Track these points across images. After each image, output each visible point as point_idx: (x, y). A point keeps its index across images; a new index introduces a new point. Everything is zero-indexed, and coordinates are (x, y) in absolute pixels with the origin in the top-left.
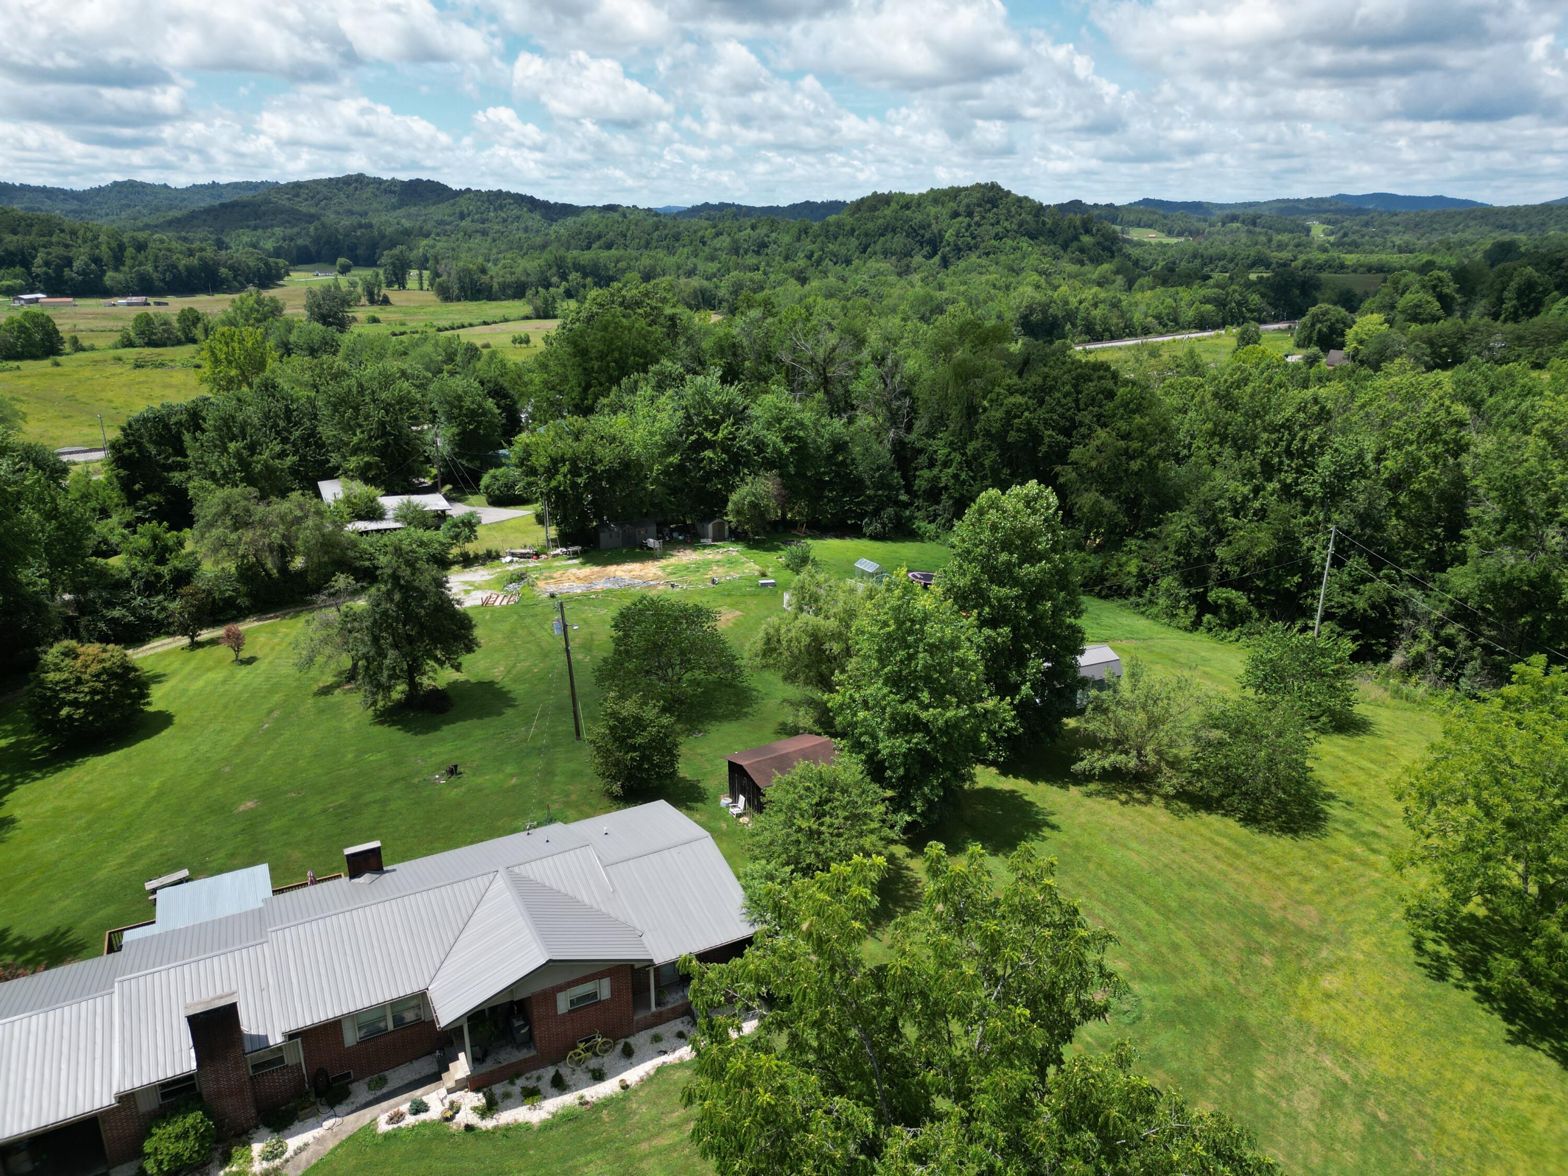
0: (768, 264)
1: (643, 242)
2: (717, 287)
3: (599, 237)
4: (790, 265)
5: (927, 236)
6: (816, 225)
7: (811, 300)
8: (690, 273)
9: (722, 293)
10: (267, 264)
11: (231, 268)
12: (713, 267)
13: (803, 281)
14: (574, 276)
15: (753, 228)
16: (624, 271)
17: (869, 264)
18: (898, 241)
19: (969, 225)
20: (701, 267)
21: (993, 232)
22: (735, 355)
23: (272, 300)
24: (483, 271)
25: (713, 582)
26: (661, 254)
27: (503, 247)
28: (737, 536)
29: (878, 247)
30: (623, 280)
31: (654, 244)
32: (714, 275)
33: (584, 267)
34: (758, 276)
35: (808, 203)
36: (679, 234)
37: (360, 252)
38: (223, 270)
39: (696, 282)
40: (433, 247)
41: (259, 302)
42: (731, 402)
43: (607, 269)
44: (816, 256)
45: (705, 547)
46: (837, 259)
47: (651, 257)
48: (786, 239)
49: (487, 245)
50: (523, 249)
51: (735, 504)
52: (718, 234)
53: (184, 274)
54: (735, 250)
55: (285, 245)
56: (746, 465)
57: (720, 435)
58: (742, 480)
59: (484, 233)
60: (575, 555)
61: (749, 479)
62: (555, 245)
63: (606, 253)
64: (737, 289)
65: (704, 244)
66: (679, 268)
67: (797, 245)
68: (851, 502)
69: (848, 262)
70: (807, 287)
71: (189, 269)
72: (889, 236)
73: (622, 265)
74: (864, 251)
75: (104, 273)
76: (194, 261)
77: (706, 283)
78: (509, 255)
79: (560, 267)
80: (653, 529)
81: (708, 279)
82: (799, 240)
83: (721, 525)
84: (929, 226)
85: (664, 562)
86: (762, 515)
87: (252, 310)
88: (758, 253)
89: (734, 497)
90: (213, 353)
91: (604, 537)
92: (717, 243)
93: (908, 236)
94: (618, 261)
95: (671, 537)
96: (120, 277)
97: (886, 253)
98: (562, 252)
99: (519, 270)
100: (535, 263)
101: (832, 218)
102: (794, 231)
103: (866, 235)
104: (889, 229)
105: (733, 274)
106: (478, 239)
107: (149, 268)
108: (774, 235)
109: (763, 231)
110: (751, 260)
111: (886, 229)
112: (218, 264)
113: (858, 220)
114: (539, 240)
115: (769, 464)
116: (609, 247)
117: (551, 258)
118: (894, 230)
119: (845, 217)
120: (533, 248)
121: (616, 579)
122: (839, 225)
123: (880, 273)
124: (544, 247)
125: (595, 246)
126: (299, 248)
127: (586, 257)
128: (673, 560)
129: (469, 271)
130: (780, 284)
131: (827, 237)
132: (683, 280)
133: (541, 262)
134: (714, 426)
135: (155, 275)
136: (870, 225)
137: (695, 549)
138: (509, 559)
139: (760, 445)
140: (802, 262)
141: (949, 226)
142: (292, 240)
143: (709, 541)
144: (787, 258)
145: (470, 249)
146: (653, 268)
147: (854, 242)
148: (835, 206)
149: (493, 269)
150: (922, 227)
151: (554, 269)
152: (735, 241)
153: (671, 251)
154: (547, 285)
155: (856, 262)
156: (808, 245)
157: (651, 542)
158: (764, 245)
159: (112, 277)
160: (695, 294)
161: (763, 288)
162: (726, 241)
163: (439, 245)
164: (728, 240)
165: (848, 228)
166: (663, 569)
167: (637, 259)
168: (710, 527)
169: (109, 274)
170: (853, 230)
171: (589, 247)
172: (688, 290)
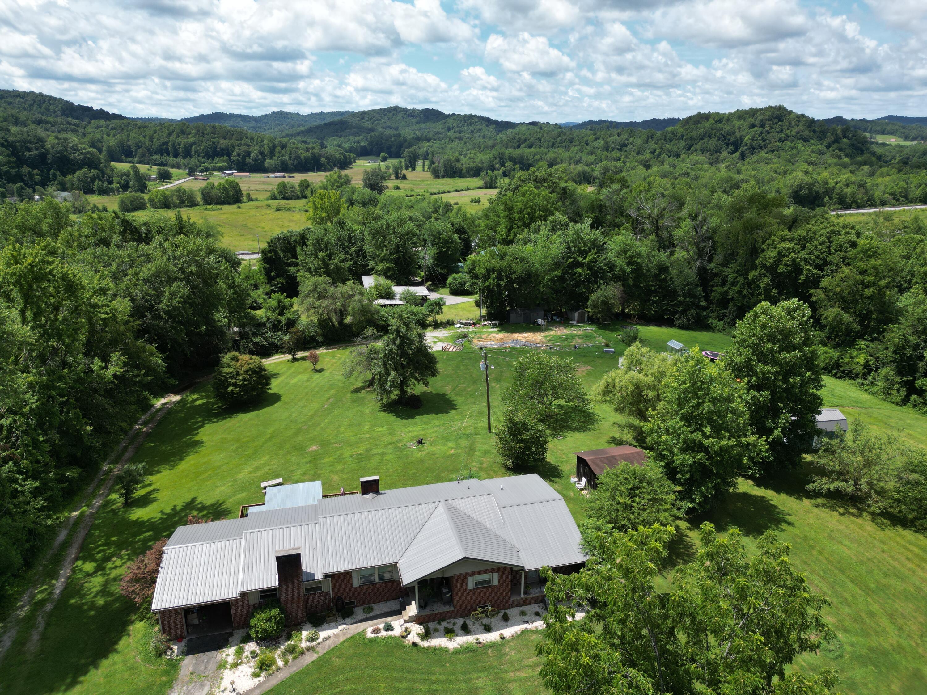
0: (626, 157)
1: (551, 144)
2: (593, 170)
3: (525, 141)
4: (641, 157)
5: (732, 139)
6: (659, 133)
7: (651, 179)
8: (578, 162)
9: (596, 174)
10: (345, 156)
11: (327, 158)
12: (592, 158)
13: (648, 167)
14: (509, 164)
15: (619, 135)
16: (538, 161)
17: (691, 157)
18: (712, 143)
19: (762, 133)
20: (584, 158)
21: (778, 136)
22: (600, 211)
23: (346, 176)
24: (458, 161)
25: (575, 347)
26: (561, 151)
27: (470, 147)
28: (592, 320)
29: (698, 146)
30: (537, 166)
31: (557, 145)
32: (592, 163)
33: (515, 158)
34: (619, 164)
35: (655, 119)
36: (573, 139)
37: (393, 149)
38: (323, 159)
39: (580, 168)
40: (432, 147)
41: (340, 177)
42: (596, 239)
43: (528, 160)
44: (657, 152)
45: (572, 326)
46: (670, 154)
47: (554, 153)
48: (639, 141)
49: (461, 146)
50: (481, 148)
51: (593, 301)
52: (596, 139)
53: (303, 161)
54: (606, 148)
55: (355, 146)
56: (602, 278)
57: (587, 259)
58: (599, 287)
59: (460, 139)
60: (496, 326)
61: (603, 287)
62: (500, 145)
63: (528, 150)
64: (606, 171)
65: (587, 144)
66: (571, 159)
67: (646, 145)
68: (668, 304)
69: (678, 156)
70: (650, 171)
71: (306, 158)
72: (706, 140)
73: (537, 157)
74: (689, 149)
75: (265, 160)
76: (309, 154)
77: (586, 168)
78: (473, 152)
79: (501, 159)
80: (542, 313)
81: (588, 165)
82: (647, 142)
83: (583, 313)
84: (734, 133)
85: (546, 334)
86: (609, 309)
87: (335, 181)
88: (620, 150)
89: (593, 297)
90: (314, 204)
91: (513, 317)
92: (595, 144)
93: (719, 140)
94: (535, 155)
95: (552, 319)
96: (272, 162)
97: (703, 151)
98: (503, 150)
99: (477, 161)
100: (487, 157)
101: (670, 129)
102: (644, 137)
103: (691, 139)
104: (707, 135)
105: (604, 162)
106: (457, 142)
107: (287, 158)
108: (631, 139)
109: (624, 137)
110: (616, 154)
111: (704, 136)
112: (320, 156)
113: (686, 130)
114: (490, 143)
115: (616, 278)
116: (530, 146)
117: (497, 153)
118: (710, 136)
119: (679, 129)
120: (487, 147)
121: (518, 342)
122: (674, 133)
123: (698, 162)
124: (493, 147)
125: (522, 146)
126: (362, 147)
127: (516, 153)
128: (552, 333)
129: (450, 160)
130: (633, 169)
131: (665, 140)
132: (573, 166)
133: (491, 155)
134: (584, 253)
135: (289, 162)
136: (694, 133)
137: (566, 327)
138: (458, 325)
139: (611, 266)
140: (648, 156)
141: (748, 134)
142: (358, 143)
143: (575, 323)
144: (638, 153)
145: (452, 148)
146: (555, 159)
147: (683, 143)
148: (672, 121)
149: (463, 160)
150: (729, 134)
151: (498, 159)
152: (606, 143)
153: (567, 149)
154: (493, 169)
155: (683, 156)
156: (652, 145)
157: (540, 321)
158: (625, 145)
159: (268, 162)
160: (579, 175)
161: (621, 171)
162: (601, 143)
163: (435, 145)
164: (602, 142)
165: (679, 135)
166: (546, 337)
167: (546, 154)
168: (576, 314)
169: (268, 160)
170: (682, 136)
171: (519, 147)
172: (575, 172)
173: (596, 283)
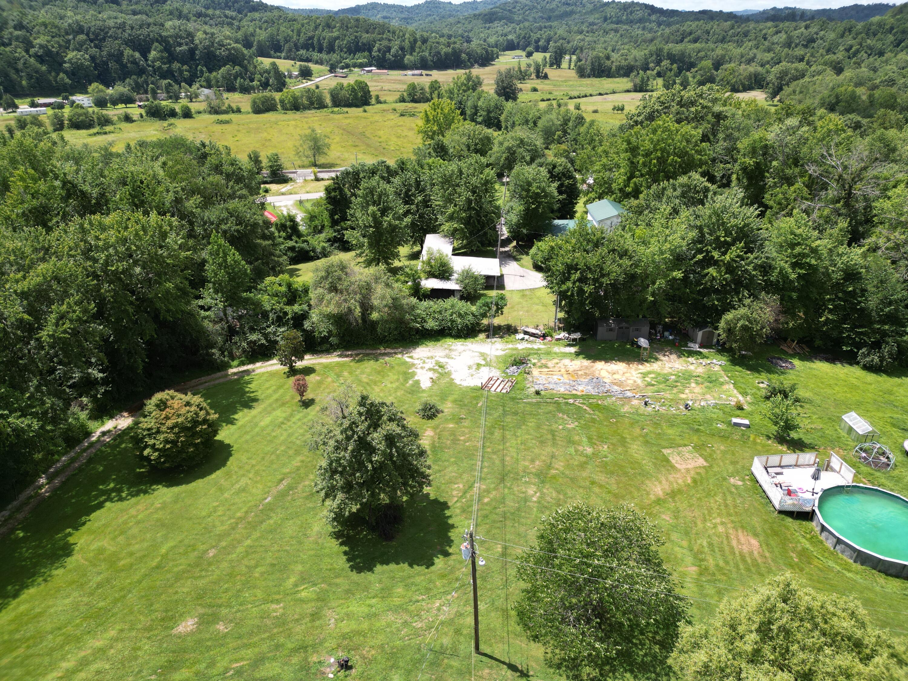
0: (812, 55)
1: (721, 37)
2: (768, 72)
3: (691, 34)
4: (831, 57)
8: (749, 61)
9: (771, 77)
10: (487, 51)
11: (468, 54)
12: (768, 56)
13: (839, 70)
14: (665, 63)
15: (807, 27)
16: (702, 59)
20: (759, 56)
23: (477, 77)
24: (608, 58)
26: (731, 46)
27: (625, 41)
28: (723, 349)
30: (699, 66)
31: (728, 38)
32: (768, 62)
33: (674, 55)
34: (801, 66)
35: (856, 6)
36: (748, 31)
37: (542, 42)
38: (463, 55)
39: (752, 68)
40: (583, 40)
43: (690, 57)
44: (854, 49)
45: (691, 353)
46: (872, 52)
47: (723, 49)
48: (832, 36)
49: (615, 39)
50: (636, 43)
52: (777, 33)
53: (443, 57)
54: (788, 44)
59: (616, 31)
62: (659, 40)
63: (692, 46)
64: (783, 74)
65: (765, 39)
66: (742, 56)
67: (840, 40)
69: (881, 54)
70: (842, 77)
71: (446, 54)
73: (702, 54)
74: (898, 46)
75: (405, 55)
76: (450, 50)
77: (760, 69)
78: (627, 47)
79: (658, 55)
80: (646, 329)
81: (762, 65)
82: (842, 36)
83: (711, 335)
88: (806, 46)
91: (602, 330)
92: (775, 39)
94: (699, 51)
95: (662, 336)
96: (412, 58)
98: (661, 46)
99: (630, 58)
100: (643, 53)
101: (876, 19)
102: (840, 29)
105: (784, 63)
106: (612, 33)
107: (427, 54)
108: (822, 33)
109: (813, 29)
110: (799, 52)
112: (461, 51)
113: (898, 20)
114: (649, 36)
116: (695, 41)
117: (655, 49)
119: (888, 18)
120: (644, 41)
121: (597, 381)
122: (880, 25)
124: (652, 40)
125: (686, 40)
126: (508, 41)
127: (676, 48)
129: (599, 58)
130: (819, 73)
131: (867, 34)
132: (743, 66)
133: (647, 52)
135: (429, 58)
137: (681, 354)
138: (521, 336)
139: (766, 269)
140: (841, 55)
142: (506, 36)
143: (696, 347)
144: (829, 51)
145: (605, 42)
146: (723, 56)
147: (890, 38)
148: (879, 8)
149: (615, 56)
151: (654, 57)
152: (790, 38)
153: (739, 44)
154: (646, 68)
155: (888, 55)
156: (849, 40)
157: (643, 342)
158: (812, 40)
159: (408, 59)
160: (750, 77)
161: (803, 76)
162: (783, 36)
163: (587, 39)
164: (785, 36)
165: (887, 27)
166: (644, 375)
167: (713, 50)
168: (700, 334)
169: (407, 57)
170: (892, 28)
171: (682, 41)
172: (745, 74)
173: (738, 293)
